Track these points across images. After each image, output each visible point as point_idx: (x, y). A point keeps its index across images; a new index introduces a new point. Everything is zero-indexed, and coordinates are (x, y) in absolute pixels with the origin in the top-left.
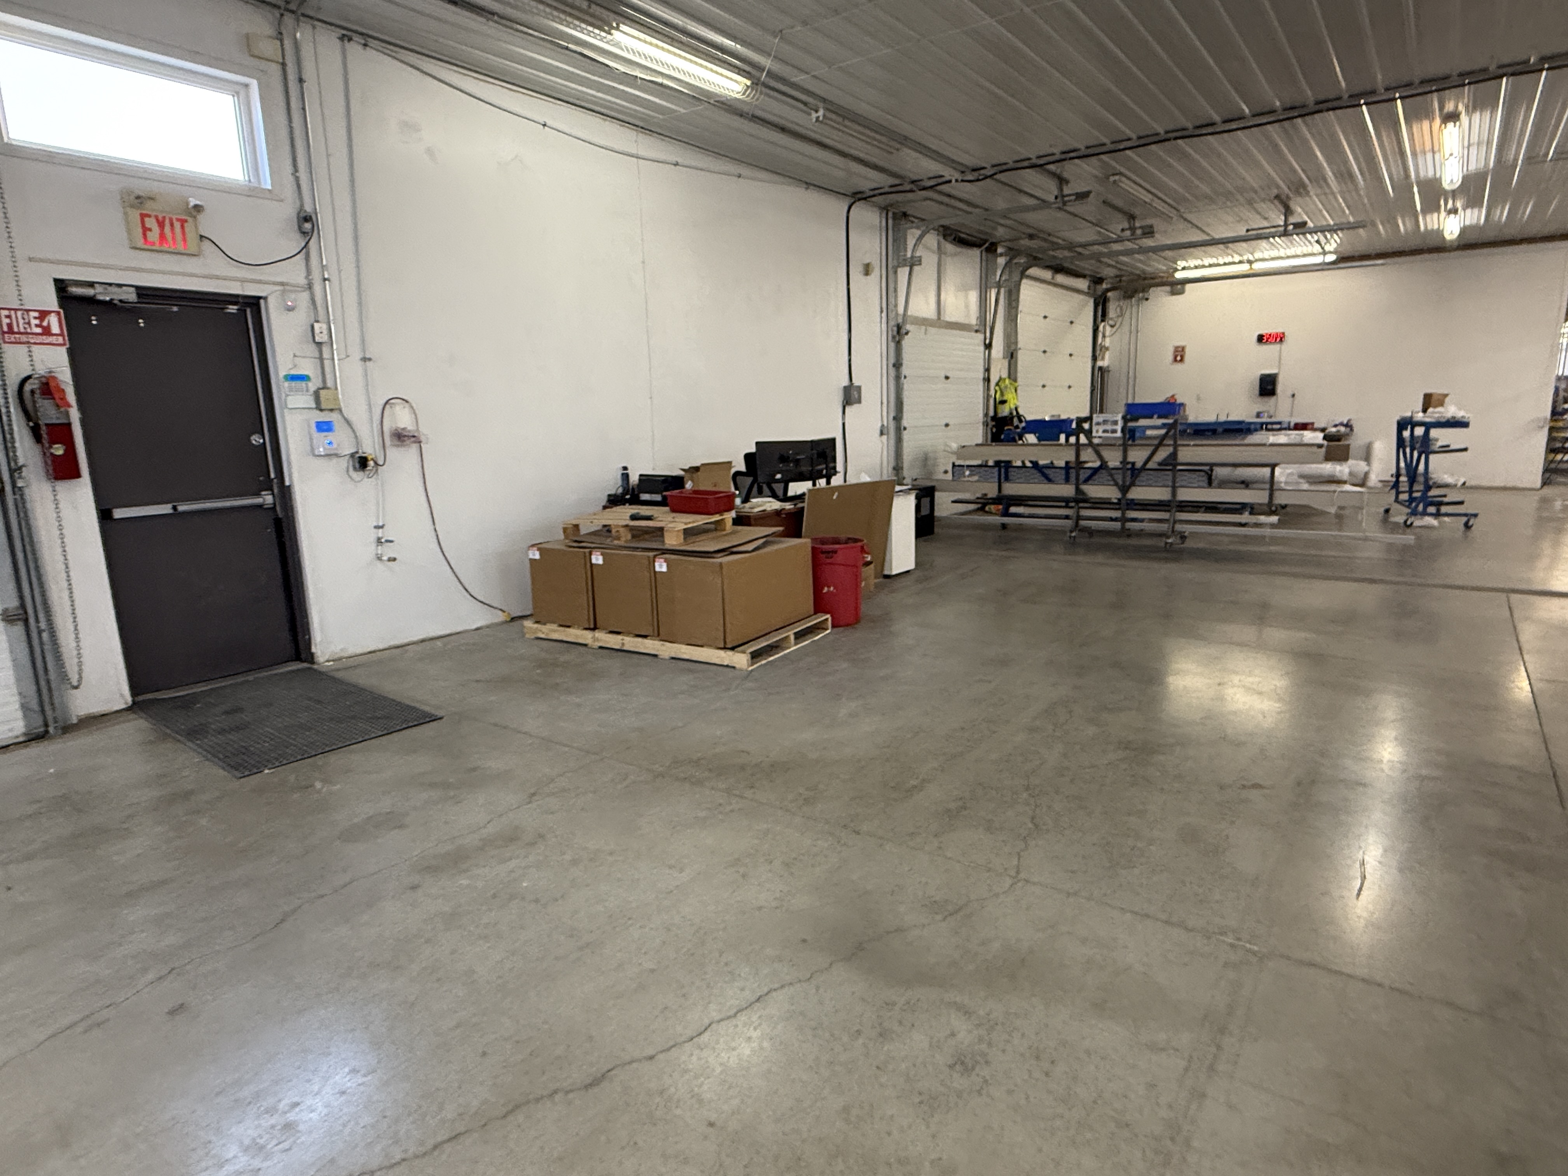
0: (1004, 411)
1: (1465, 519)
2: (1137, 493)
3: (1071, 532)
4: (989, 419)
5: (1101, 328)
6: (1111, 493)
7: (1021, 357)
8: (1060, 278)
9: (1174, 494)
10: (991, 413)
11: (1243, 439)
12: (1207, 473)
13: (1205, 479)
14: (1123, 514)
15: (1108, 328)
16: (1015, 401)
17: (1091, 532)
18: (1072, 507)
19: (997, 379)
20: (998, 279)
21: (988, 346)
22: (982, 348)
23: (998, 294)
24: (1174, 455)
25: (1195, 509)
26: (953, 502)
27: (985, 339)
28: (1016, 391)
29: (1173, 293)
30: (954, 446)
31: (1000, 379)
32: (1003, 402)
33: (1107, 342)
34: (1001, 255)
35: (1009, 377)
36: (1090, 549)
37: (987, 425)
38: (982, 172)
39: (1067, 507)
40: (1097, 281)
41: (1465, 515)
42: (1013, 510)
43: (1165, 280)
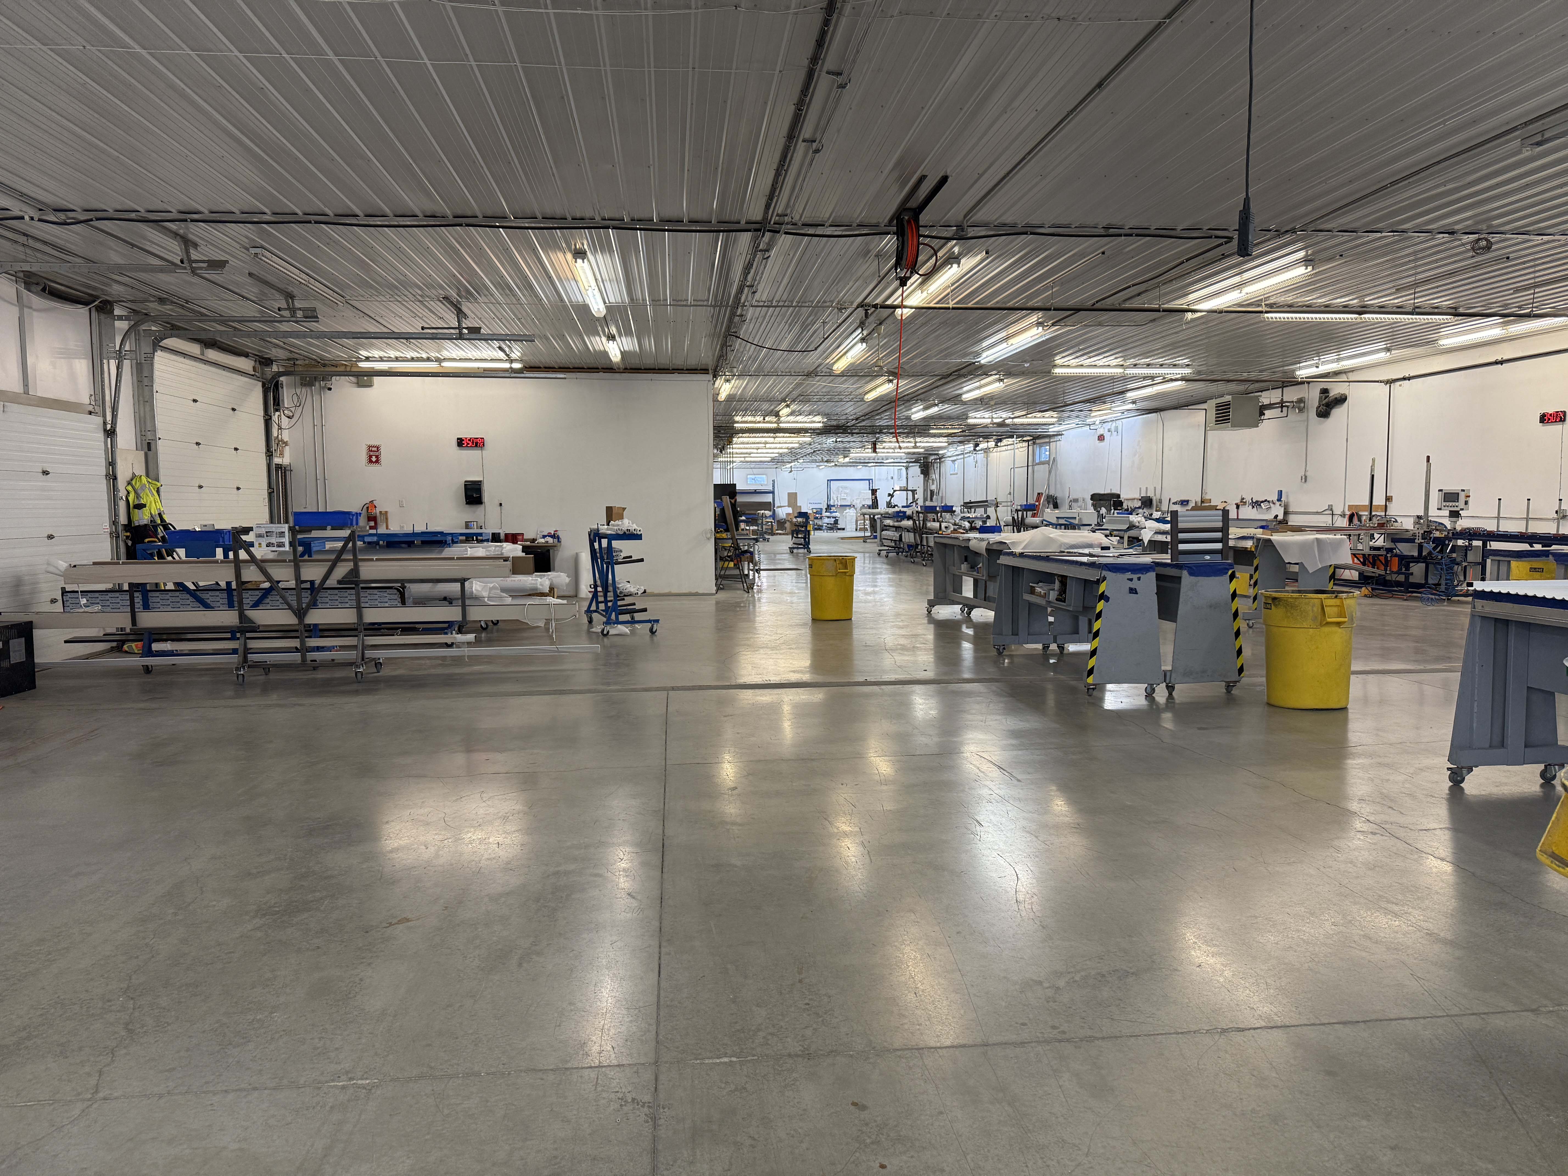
0: (142, 518)
1: (649, 625)
2: (316, 617)
3: (238, 669)
4: (120, 528)
5: (275, 418)
6: (284, 617)
7: (163, 448)
8: (212, 354)
9: (360, 616)
10: (123, 519)
11: (441, 552)
12: (398, 590)
13: (397, 597)
14: (302, 643)
15: (285, 421)
16: (159, 505)
17: (266, 668)
18: (238, 639)
19: (129, 475)
20: (117, 348)
21: (110, 433)
22: (101, 435)
23: (119, 367)
24: (355, 571)
25: (391, 632)
26: (66, 642)
27: (105, 423)
28: (158, 491)
29: (360, 385)
30: (63, 565)
31: (134, 476)
32: (140, 506)
33: (285, 436)
34: (120, 318)
35: (147, 475)
36: (266, 689)
37: (117, 537)
38: (71, 214)
39: (233, 638)
40: (265, 361)
41: (649, 621)
42: (156, 647)
43: (348, 369)
